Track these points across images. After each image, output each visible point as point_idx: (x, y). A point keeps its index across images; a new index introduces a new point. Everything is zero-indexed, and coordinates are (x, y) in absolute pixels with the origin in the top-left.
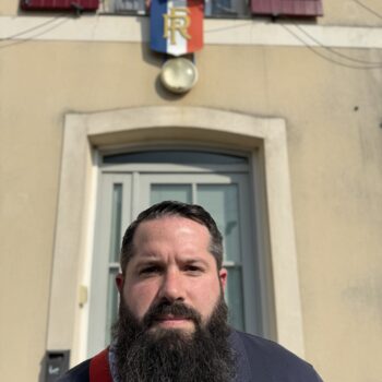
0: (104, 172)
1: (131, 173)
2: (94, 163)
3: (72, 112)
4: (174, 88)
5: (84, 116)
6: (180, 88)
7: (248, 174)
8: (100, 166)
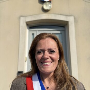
0: (30, 31)
1: (36, 31)
2: (27, 29)
3: (22, 16)
4: (46, 9)
5: (25, 17)
6: (47, 9)
7: (64, 30)
8: (29, 29)
